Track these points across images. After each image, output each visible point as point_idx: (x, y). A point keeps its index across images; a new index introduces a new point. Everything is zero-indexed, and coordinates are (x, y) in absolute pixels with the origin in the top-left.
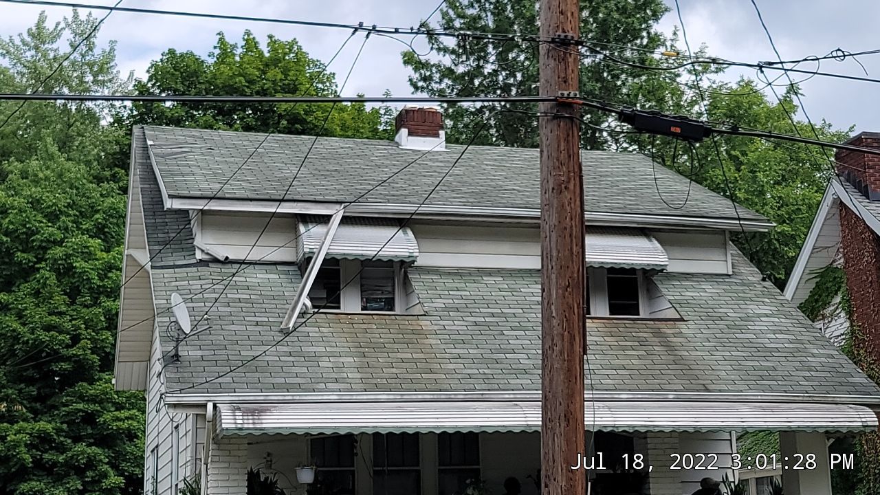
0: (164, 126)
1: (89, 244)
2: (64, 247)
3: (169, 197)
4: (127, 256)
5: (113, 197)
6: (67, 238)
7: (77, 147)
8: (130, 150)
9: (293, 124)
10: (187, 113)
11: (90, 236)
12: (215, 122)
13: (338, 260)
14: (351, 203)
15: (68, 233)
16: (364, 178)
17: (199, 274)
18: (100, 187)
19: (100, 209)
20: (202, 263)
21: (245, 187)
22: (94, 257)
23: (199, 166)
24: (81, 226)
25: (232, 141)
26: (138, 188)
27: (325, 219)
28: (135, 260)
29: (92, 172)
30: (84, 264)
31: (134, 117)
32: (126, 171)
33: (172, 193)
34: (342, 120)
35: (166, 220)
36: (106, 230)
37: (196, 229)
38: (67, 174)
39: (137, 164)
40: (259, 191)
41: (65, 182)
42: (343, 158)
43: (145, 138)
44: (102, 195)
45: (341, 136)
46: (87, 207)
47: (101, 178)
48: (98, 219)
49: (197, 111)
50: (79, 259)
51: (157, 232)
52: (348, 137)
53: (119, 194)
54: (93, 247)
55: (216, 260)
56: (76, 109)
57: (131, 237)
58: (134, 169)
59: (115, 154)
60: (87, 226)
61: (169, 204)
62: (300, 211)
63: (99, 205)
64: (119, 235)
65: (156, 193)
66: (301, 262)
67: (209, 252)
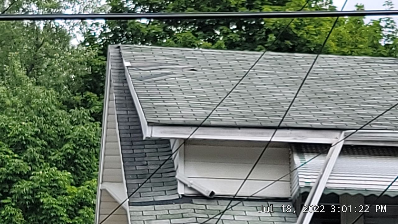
0: (139, 46)
1: (57, 178)
2: (31, 180)
3: (148, 125)
4: (101, 190)
5: (83, 124)
6: (34, 170)
7: (46, 69)
9: (282, 40)
10: (164, 29)
11: (59, 169)
12: (195, 38)
13: (338, 196)
14: (357, 130)
15: (36, 165)
16: (367, 101)
17: (182, 211)
18: (71, 113)
19: (70, 139)
20: (185, 199)
21: (233, 113)
22: (63, 192)
23: (181, 90)
24: (49, 157)
25: (217, 60)
26: (114, 114)
27: (323, 149)
28: (111, 196)
29: (62, 97)
30: (52, 200)
31: (107, 34)
32: (98, 96)
33: (152, 120)
34: (338, 34)
35: (146, 151)
36: (76, 161)
37: (177, 160)
38: (35, 100)
39: (113, 87)
40: (247, 117)
41: (33, 109)
42: (342, 79)
43: (122, 59)
44: (72, 123)
45: (337, 53)
46: (56, 136)
47: (72, 105)
48: (68, 148)
49: (176, 26)
50: (47, 194)
51: (135, 163)
52: (344, 54)
53: (90, 121)
54: (62, 180)
55: (200, 196)
56: (44, 27)
57: (105, 170)
58: (110, 93)
59: (86, 77)
60: (55, 157)
61: (148, 132)
62: (295, 139)
63: (69, 134)
64: (90, 167)
65: (134, 120)
66: (296, 198)
67: (192, 186)
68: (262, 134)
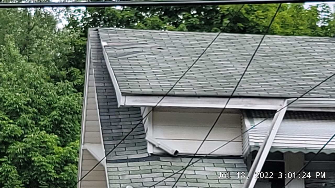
0: (115, 28)
1: (46, 140)
2: (24, 142)
3: (122, 95)
4: (83, 150)
5: (68, 94)
6: (27, 134)
7: (36, 49)
8: (85, 50)
9: (235, 23)
10: (136, 14)
11: (47, 132)
13: (282, 154)
14: (298, 98)
15: (27, 129)
16: (307, 74)
17: (151, 167)
18: (57, 85)
19: (57, 107)
20: (153, 157)
21: (193, 84)
22: (51, 151)
23: (150, 65)
24: (39, 123)
25: (180, 40)
26: (93, 86)
27: (269, 114)
28: (91, 155)
29: (50, 72)
30: (42, 158)
31: (87, 19)
32: (81, 70)
33: (125, 91)
34: (282, 18)
35: (120, 117)
36: (62, 126)
37: (147, 124)
38: (27, 75)
39: (92, 64)
40: (206, 87)
41: (25, 82)
42: (285, 55)
43: (100, 40)
44: (58, 93)
45: (281, 34)
46: (46, 104)
47: (58, 78)
48: (55, 115)
49: (146, 12)
50: (37, 154)
51: (112, 127)
52: (287, 34)
53: (74, 92)
54: (50, 142)
55: (166, 155)
56: (35, 13)
57: (87, 133)
58: (90, 69)
59: (70, 55)
60: (44, 123)
61: (122, 101)
62: (246, 106)
63: (56, 103)
64: (74, 130)
65: (110, 91)
66: (247, 155)
67: (160, 146)
68: (218, 102)
